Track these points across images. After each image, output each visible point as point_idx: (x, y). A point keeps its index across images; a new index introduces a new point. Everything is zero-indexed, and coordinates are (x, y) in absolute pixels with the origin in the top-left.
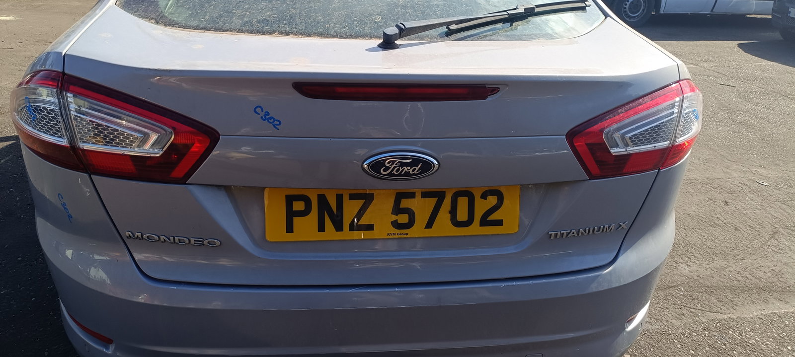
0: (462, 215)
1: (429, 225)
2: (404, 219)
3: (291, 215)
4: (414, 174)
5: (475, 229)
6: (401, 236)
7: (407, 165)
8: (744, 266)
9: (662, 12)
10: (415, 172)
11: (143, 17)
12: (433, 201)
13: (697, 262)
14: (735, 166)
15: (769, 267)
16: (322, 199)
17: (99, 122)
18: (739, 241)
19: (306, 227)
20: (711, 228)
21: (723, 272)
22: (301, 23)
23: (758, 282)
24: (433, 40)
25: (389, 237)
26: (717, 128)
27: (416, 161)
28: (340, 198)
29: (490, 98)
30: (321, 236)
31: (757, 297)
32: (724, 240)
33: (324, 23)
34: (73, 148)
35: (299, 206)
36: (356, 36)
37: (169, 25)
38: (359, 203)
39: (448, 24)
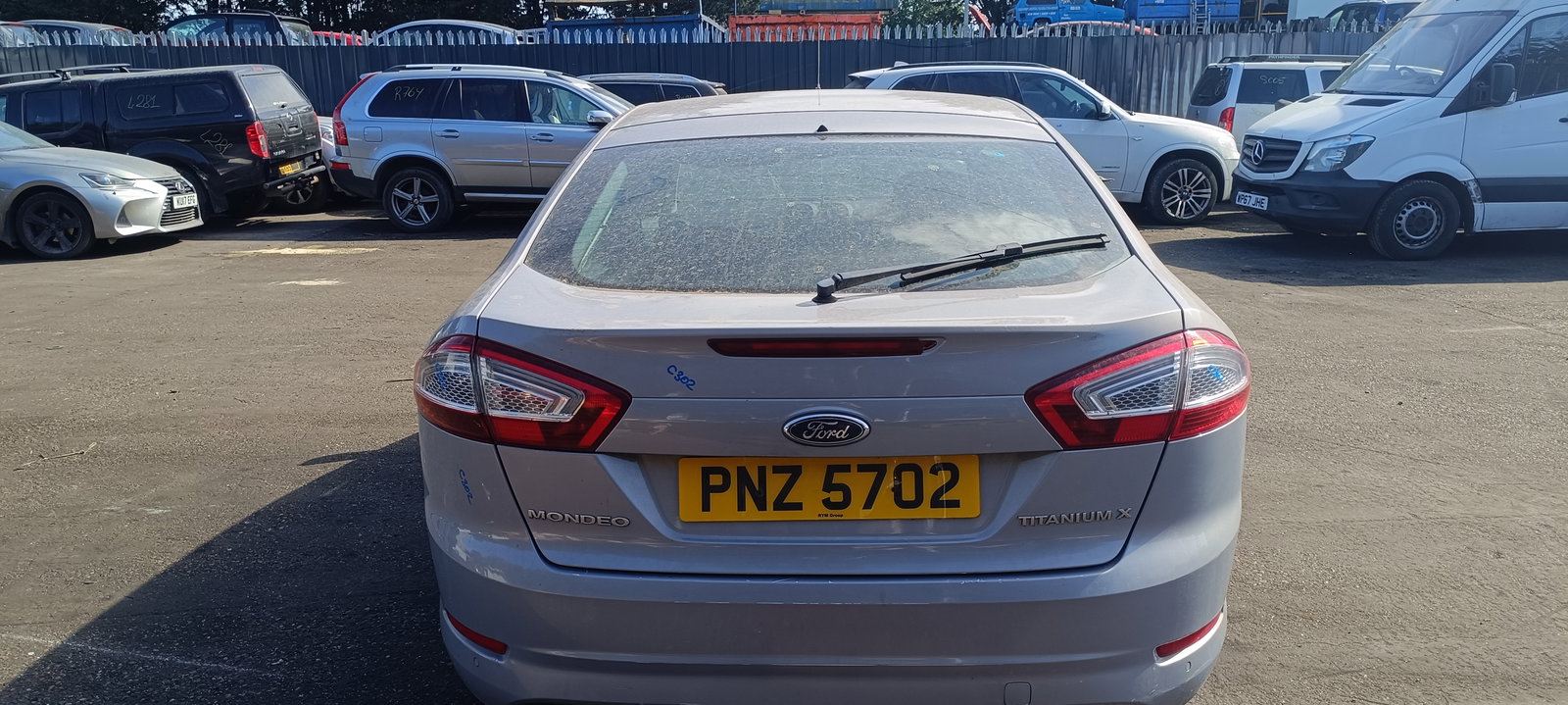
0: (909, 494)
1: (868, 505)
2: (837, 497)
3: (707, 490)
4: (841, 439)
5: (925, 510)
6: (834, 518)
7: (832, 428)
8: (1492, 647)
9: (1477, 229)
10: (842, 436)
11: (554, 277)
12: (872, 476)
13: (1406, 638)
14: (1539, 497)
15: (1539, 649)
16: (742, 473)
17: (509, 386)
18: (1498, 612)
19: (724, 505)
20: (1453, 591)
21: (1449, 655)
22: (729, 278)
23: (1510, 670)
24: (882, 290)
25: (820, 518)
26: (1530, 435)
27: (842, 424)
28: (762, 471)
29: (925, 353)
30: (743, 516)
31: (1499, 691)
32: (1470, 609)
33: (755, 276)
34: (482, 416)
35: (716, 480)
36: (791, 290)
37: (583, 285)
38: (784, 478)
39: (903, 272)
